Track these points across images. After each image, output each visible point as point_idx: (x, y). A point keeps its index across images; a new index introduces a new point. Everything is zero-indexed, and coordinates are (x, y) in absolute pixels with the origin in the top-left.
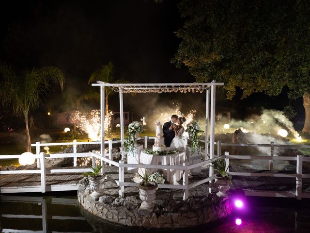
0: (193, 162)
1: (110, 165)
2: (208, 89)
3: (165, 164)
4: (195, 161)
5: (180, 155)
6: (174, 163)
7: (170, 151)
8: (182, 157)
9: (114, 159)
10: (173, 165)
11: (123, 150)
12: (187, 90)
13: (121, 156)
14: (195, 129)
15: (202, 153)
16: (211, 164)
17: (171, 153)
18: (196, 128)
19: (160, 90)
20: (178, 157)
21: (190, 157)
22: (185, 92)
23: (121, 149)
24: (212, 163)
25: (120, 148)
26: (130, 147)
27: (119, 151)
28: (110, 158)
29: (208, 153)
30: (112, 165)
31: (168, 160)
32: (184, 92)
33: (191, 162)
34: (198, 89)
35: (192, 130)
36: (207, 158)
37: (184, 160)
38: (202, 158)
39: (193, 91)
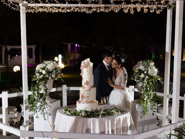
0: (143, 129)
1: (4, 134)
2: (170, 7)
3: (97, 131)
4: (146, 127)
5: (122, 117)
6: (113, 131)
7: (105, 110)
8: (125, 120)
9: (12, 124)
10: (110, 133)
11: (27, 108)
12: (135, 9)
13: (22, 119)
14: (147, 74)
15: (158, 115)
16: (173, 132)
17: (108, 113)
18: (149, 72)
19: (90, 8)
20: (119, 120)
21: (139, 120)
22: (132, 12)
23: (23, 107)
24: (176, 130)
25: (21, 105)
26: (39, 104)
27: (19, 110)
28: (4, 121)
29: (167, 114)
30: (9, 134)
31: (102, 125)
32: (129, 11)
33: (140, 128)
34: (155, 7)
35: (142, 76)
36: (166, 122)
37: (129, 125)
38: (157, 123)
39: (146, 11)
